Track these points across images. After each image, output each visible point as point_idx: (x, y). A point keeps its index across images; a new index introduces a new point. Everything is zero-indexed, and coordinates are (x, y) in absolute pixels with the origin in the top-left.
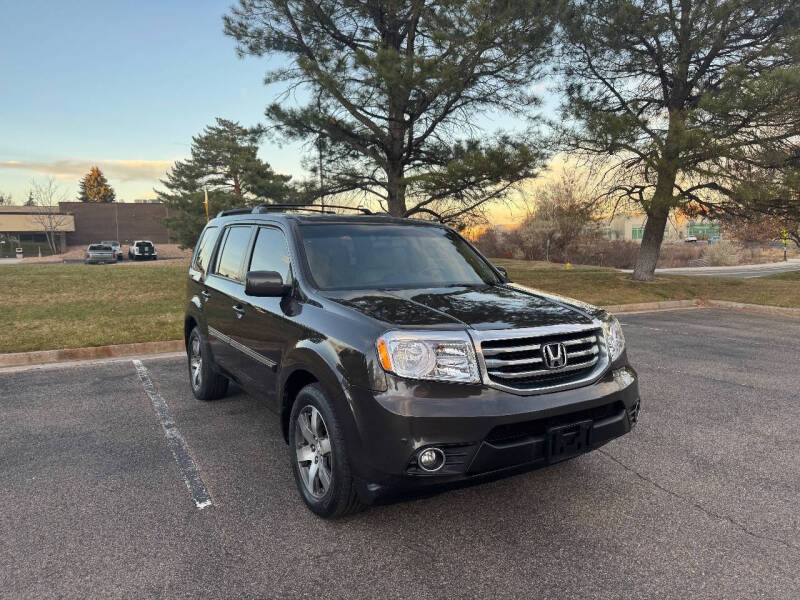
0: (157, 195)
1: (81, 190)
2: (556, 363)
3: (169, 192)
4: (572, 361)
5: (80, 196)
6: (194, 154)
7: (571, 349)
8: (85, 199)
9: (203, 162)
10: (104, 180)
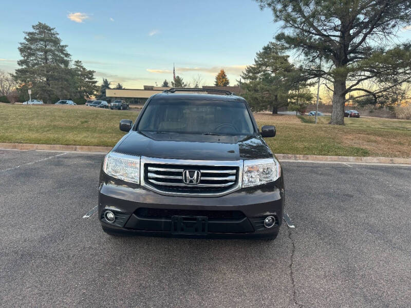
0: (238, 83)
1: (216, 81)
2: (191, 181)
3: (243, 81)
4: (202, 182)
5: (215, 83)
6: (256, 62)
7: (204, 175)
8: (217, 85)
9: (260, 65)
10: (225, 76)
